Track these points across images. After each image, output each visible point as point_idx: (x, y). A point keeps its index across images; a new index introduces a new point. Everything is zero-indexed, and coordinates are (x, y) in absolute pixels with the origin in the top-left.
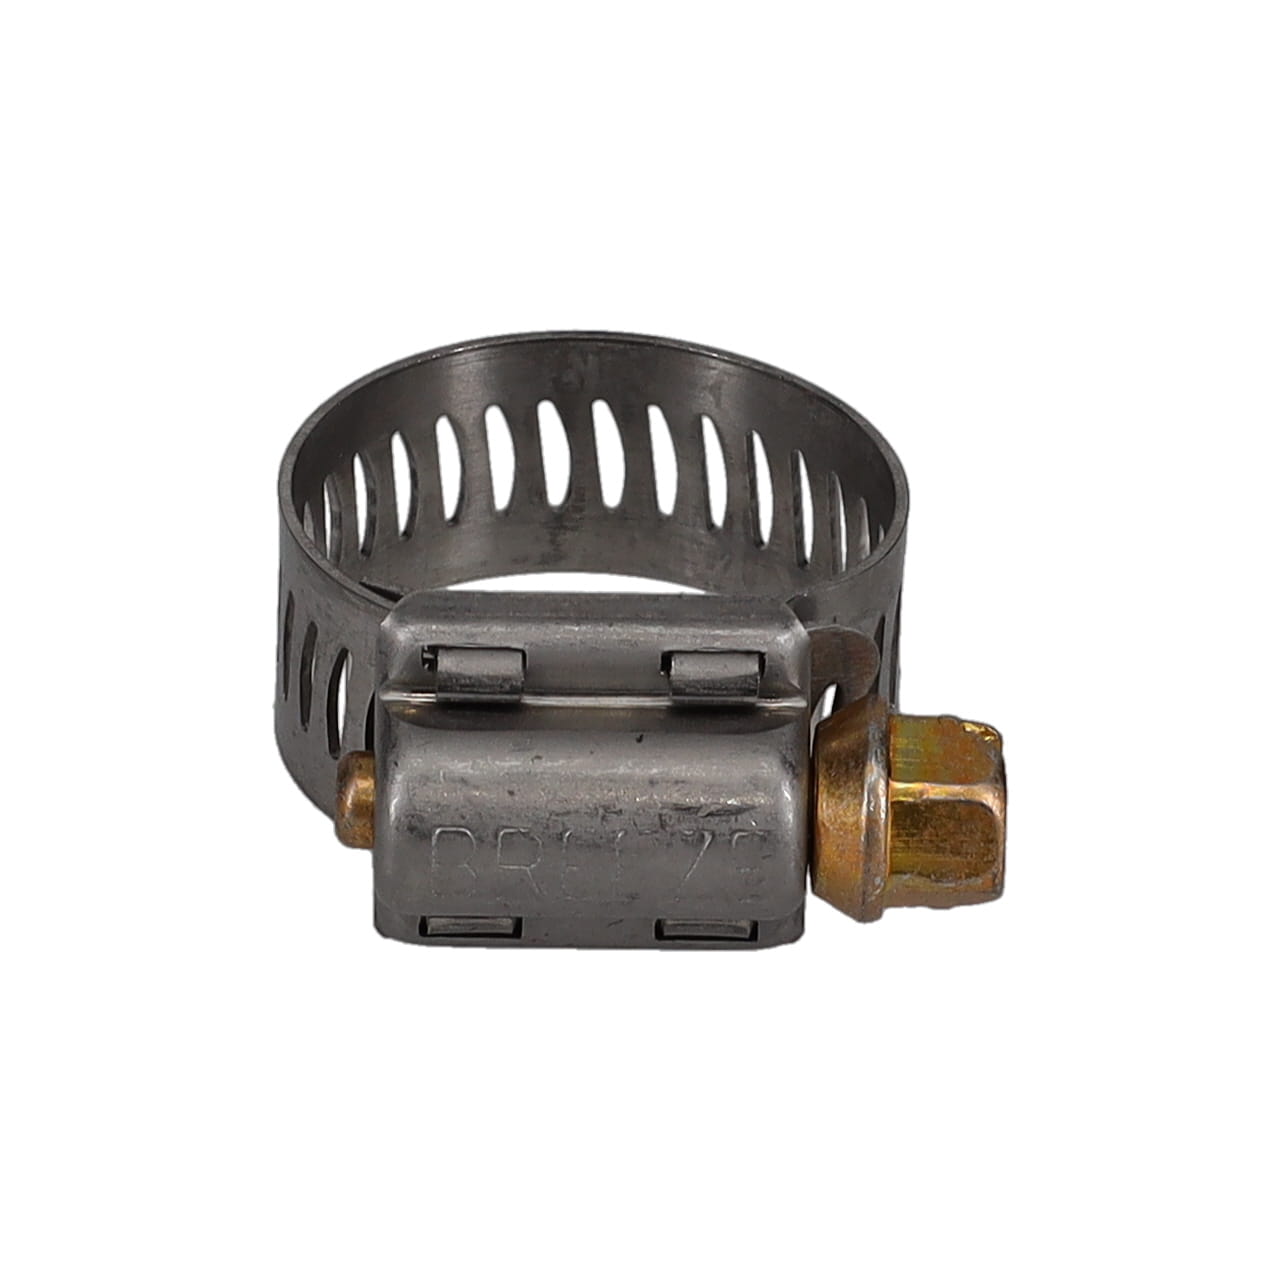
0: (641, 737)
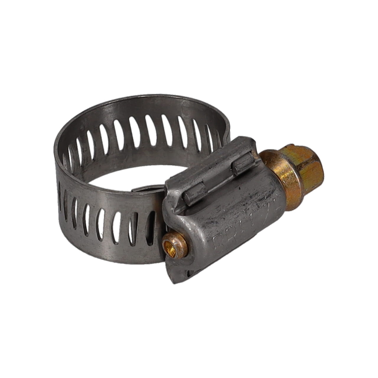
0: (239, 188)
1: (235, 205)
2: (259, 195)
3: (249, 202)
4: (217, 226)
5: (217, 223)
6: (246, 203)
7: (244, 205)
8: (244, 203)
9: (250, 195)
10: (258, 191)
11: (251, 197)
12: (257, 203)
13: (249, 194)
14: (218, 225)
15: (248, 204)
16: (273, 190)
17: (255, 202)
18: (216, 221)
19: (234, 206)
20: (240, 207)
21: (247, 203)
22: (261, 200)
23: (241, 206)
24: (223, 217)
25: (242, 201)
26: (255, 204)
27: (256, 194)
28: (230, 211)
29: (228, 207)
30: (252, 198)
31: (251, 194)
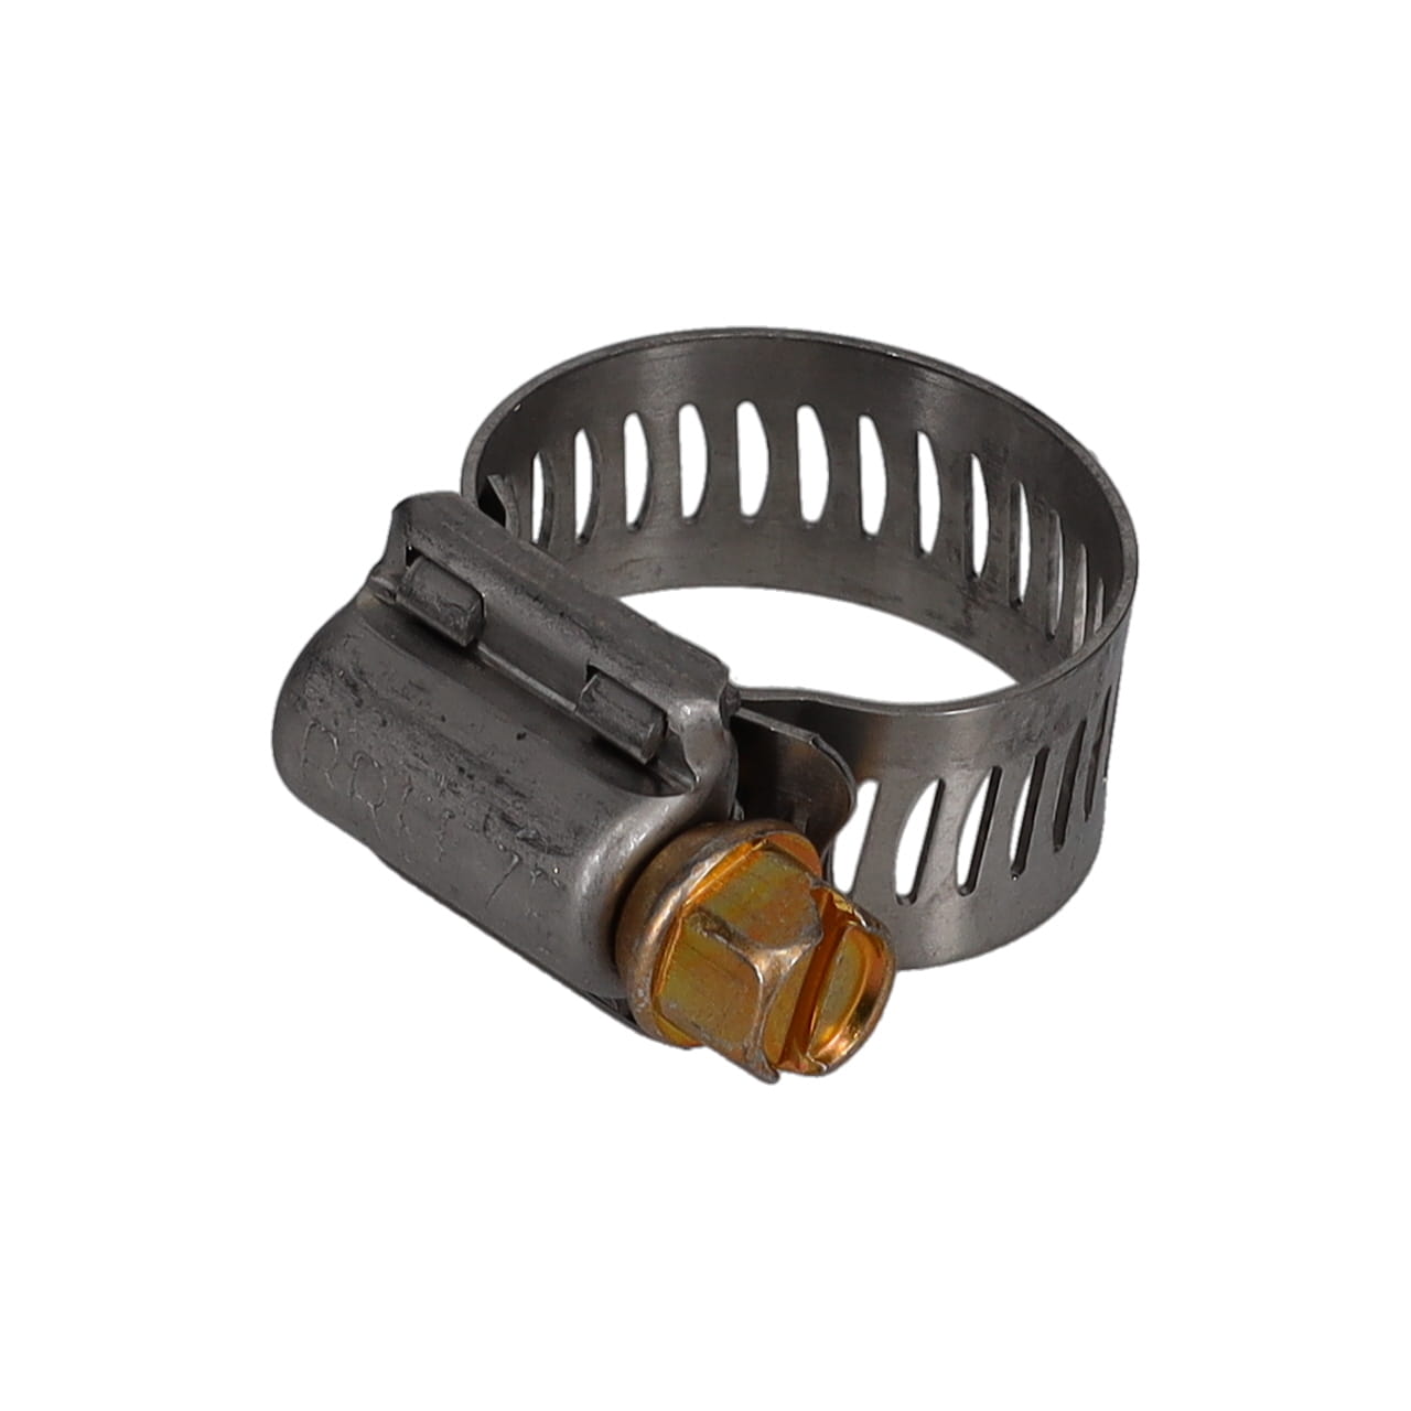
1: (447, 739)
2: (518, 805)
3: (480, 783)
4: (349, 710)
5: (359, 704)
6: (472, 772)
7: (461, 770)
8: (466, 766)
9: (503, 775)
10: (532, 797)
11: (499, 781)
12: (492, 814)
13: (508, 772)
14: (355, 710)
15: (470, 782)
16: (560, 849)
17: (492, 804)
18: (363, 697)
19: (441, 736)
20: (449, 760)
21: (471, 777)
22: (508, 822)
23: (452, 759)
24: (389, 717)
25: (471, 758)
26: (482, 807)
27: (517, 793)
28: (418, 733)
29: (431, 720)
30: (496, 786)
31: (509, 778)
